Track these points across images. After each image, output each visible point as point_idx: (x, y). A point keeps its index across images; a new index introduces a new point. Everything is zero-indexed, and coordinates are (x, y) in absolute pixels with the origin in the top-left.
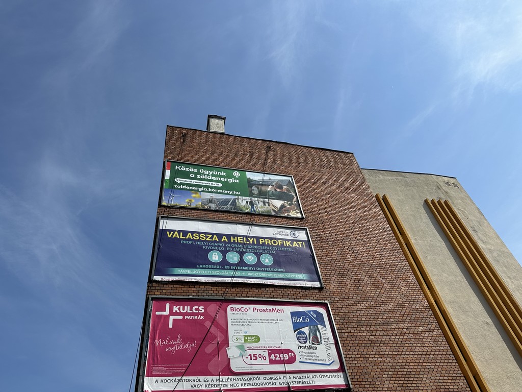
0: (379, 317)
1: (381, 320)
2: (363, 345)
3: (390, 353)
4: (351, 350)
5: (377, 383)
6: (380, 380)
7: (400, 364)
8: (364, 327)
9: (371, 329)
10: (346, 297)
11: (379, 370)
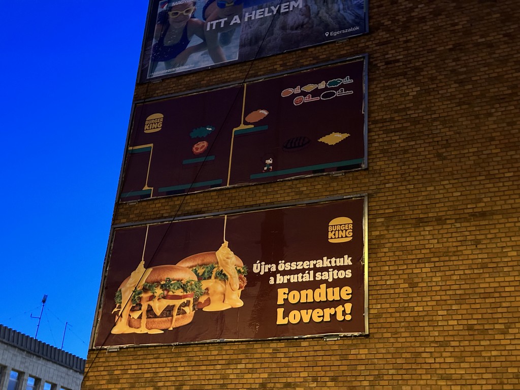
0: (469, 206)
1: (471, 211)
2: (415, 261)
3: (467, 272)
4: (389, 273)
5: (421, 324)
6: (430, 318)
7: (482, 291)
8: (428, 228)
9: (441, 232)
10: (408, 179)
11: (434, 303)
